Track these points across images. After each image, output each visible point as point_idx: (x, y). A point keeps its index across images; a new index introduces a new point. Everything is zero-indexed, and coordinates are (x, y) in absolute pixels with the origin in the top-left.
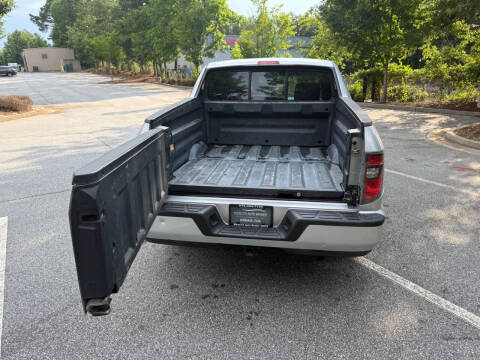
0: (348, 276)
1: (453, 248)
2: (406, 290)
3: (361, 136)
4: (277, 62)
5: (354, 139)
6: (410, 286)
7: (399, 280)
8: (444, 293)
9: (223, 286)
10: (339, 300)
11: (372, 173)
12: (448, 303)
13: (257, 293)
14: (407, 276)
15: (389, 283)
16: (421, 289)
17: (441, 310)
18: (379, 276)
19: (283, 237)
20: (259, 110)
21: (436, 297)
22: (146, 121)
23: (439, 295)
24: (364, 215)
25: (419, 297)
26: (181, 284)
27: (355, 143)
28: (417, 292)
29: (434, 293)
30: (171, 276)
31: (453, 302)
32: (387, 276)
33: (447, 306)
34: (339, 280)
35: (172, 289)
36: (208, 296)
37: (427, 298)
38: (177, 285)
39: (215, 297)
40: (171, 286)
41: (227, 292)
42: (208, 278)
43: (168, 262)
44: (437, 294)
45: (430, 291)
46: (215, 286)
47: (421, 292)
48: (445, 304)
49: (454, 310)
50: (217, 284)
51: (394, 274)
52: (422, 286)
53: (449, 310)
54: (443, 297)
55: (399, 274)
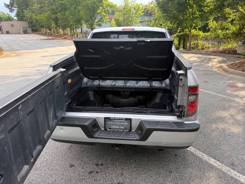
0: (176, 156)
1: (234, 135)
2: (211, 165)
3: (186, 75)
4: (134, 29)
5: (181, 77)
6: (212, 161)
7: (206, 157)
8: (232, 165)
9: (102, 164)
10: (171, 172)
12: (236, 172)
13: (123, 169)
14: (210, 155)
15: (200, 160)
16: (219, 164)
17: (232, 178)
18: (194, 155)
19: (138, 139)
21: (228, 168)
22: (51, 66)
24: (187, 124)
25: (218, 169)
26: (76, 163)
27: (181, 80)
28: (217, 165)
29: (226, 166)
30: (71, 158)
31: (238, 172)
32: (198, 155)
33: (235, 175)
34: (171, 158)
35: (71, 167)
36: (92, 172)
37: (223, 170)
38: (74, 164)
39: (97, 172)
40: (70, 165)
41: (104, 169)
42: (93, 160)
43: (69, 148)
44: (228, 166)
45: (224, 164)
46: (97, 165)
47: (219, 166)
48: (234, 173)
49: (239, 177)
50: (98, 163)
51: (202, 154)
52: (219, 161)
53: (236, 177)
54: (232, 169)
55: (205, 153)
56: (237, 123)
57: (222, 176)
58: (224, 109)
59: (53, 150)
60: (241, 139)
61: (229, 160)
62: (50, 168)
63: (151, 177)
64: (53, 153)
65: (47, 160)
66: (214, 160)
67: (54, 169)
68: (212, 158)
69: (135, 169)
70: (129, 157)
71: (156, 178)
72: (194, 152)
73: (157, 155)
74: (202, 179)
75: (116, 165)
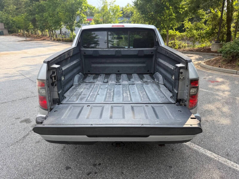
0: (173, 150)
1: (223, 127)
2: (208, 157)
3: (186, 68)
4: (123, 26)
5: (181, 70)
6: (209, 153)
7: (202, 150)
8: (228, 156)
9: (100, 164)
10: (172, 167)
11: (193, 91)
12: (232, 163)
13: (122, 167)
14: (205, 147)
15: (197, 152)
16: (216, 155)
17: (230, 168)
18: (190, 148)
20: (114, 54)
21: (224, 159)
23: (225, 158)
25: (215, 160)
26: (72, 165)
27: (182, 73)
28: (213, 157)
29: (222, 157)
30: (65, 160)
31: (235, 162)
32: (194, 148)
33: (232, 165)
34: (169, 153)
35: (67, 169)
36: (90, 173)
37: (220, 161)
38: (70, 166)
39: (96, 173)
40: (66, 168)
41: (103, 168)
42: (89, 160)
43: (63, 150)
44: (224, 157)
45: (220, 155)
46: (95, 165)
47: (216, 157)
48: (230, 164)
49: (237, 167)
50: (96, 163)
51: (198, 146)
52: (215, 153)
53: (234, 168)
54: (228, 159)
55: (200, 146)
56: (223, 115)
57: (221, 166)
58: (209, 102)
59: (45, 152)
60: (230, 130)
61: (224, 151)
62: (44, 172)
63: (152, 173)
64: (45, 156)
65: (40, 163)
66: (210, 152)
67: (49, 173)
68: (207, 150)
69: (134, 167)
70: (127, 154)
71: (158, 174)
72: (189, 145)
73: (154, 151)
74: (202, 172)
75: (114, 164)
